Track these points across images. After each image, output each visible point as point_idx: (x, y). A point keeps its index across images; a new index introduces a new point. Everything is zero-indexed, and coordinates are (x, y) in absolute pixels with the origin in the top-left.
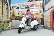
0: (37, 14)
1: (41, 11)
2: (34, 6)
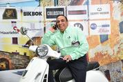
2: (87, 3)
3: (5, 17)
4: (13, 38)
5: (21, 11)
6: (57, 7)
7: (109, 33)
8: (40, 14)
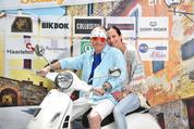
0: (158, 67)
1: (186, 45)
2: (136, 14)
3: (15, 28)
4: (25, 60)
5: (39, 21)
6: (91, 17)
7: (166, 59)
8: (66, 26)
